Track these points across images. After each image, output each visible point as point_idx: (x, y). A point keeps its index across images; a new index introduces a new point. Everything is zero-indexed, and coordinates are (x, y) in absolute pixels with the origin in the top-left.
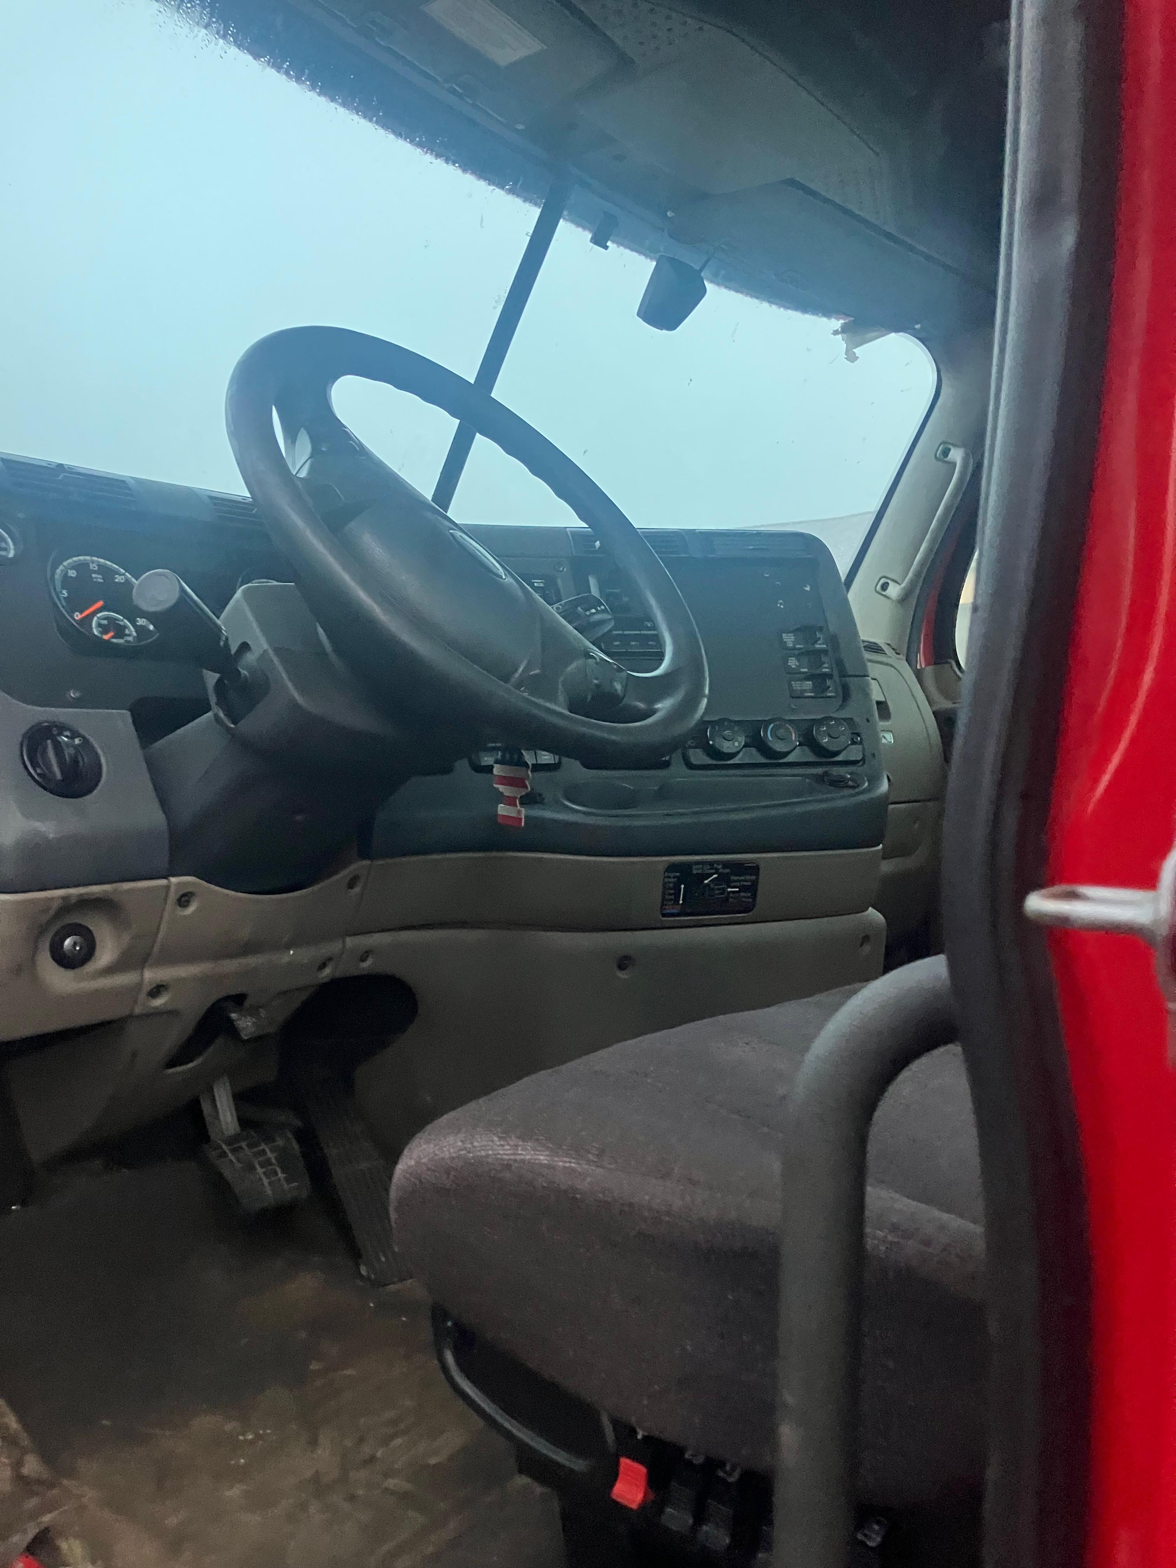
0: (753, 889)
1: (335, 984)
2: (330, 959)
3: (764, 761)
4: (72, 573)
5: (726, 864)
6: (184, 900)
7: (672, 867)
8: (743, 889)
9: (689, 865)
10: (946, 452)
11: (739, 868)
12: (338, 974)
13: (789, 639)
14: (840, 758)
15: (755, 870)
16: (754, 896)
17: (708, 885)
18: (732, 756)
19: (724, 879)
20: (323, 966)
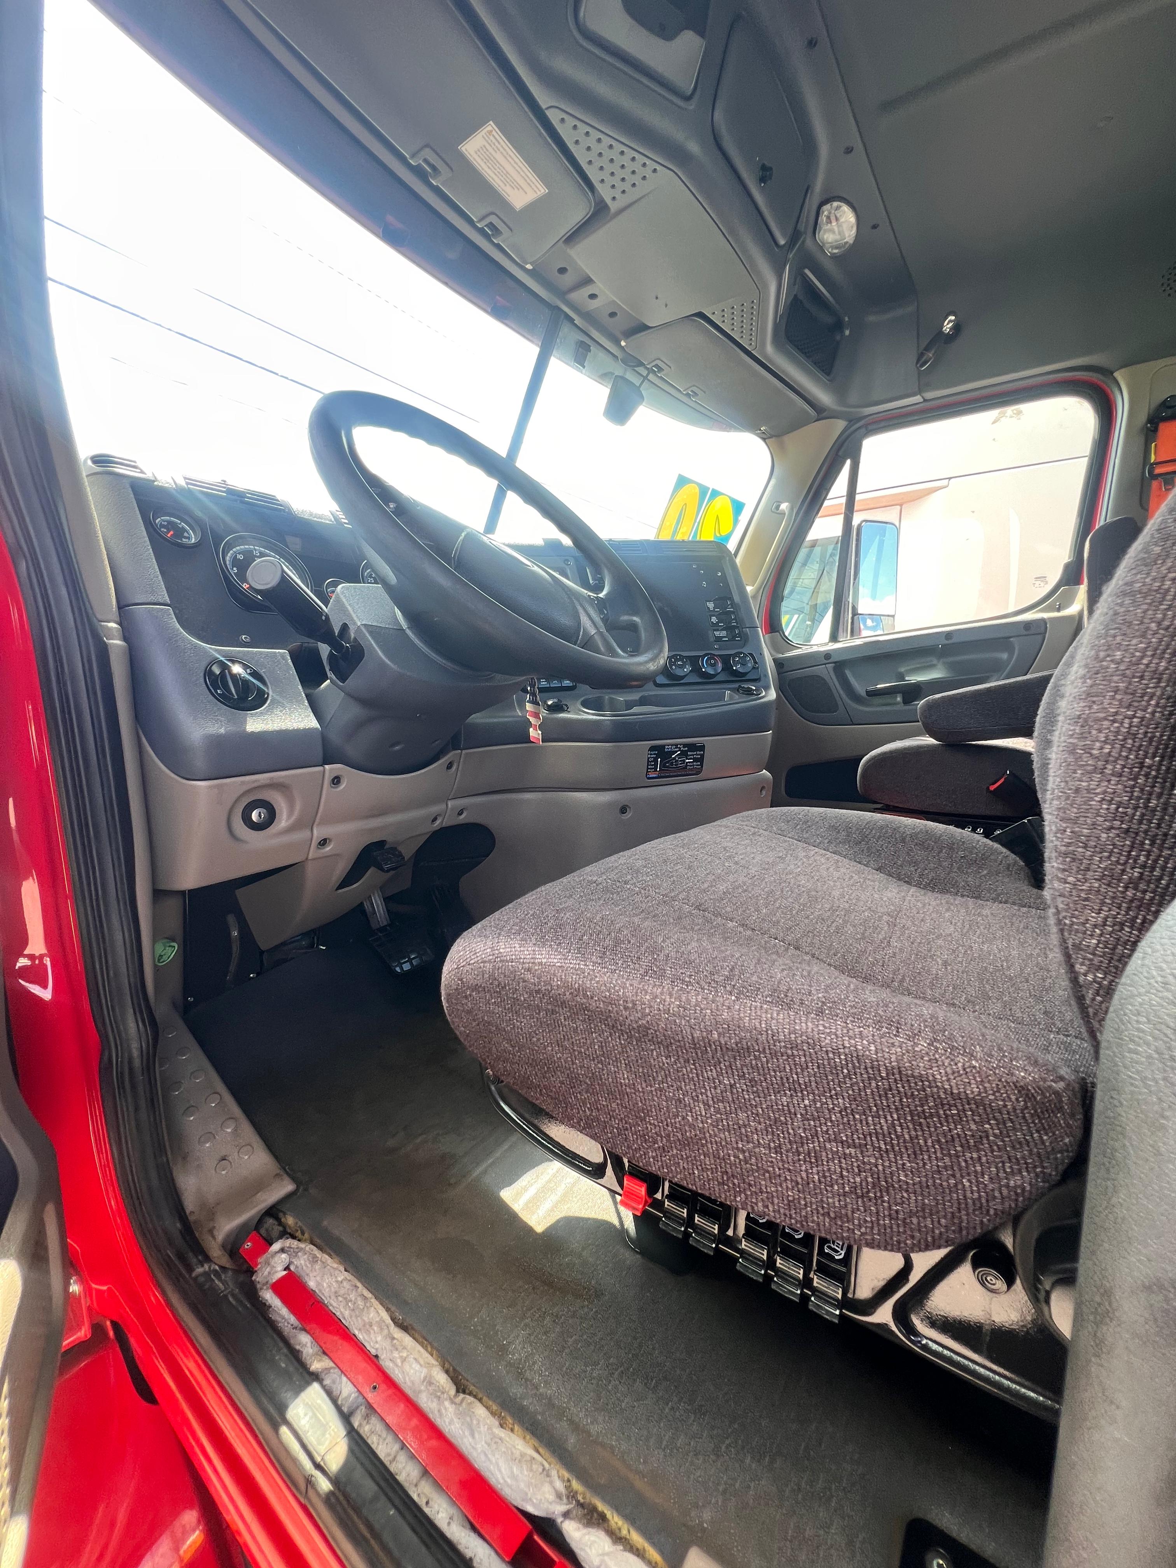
0: (701, 760)
1: (443, 831)
2: (439, 815)
3: (700, 680)
4: (240, 557)
5: (685, 745)
6: (336, 781)
7: (652, 748)
8: (695, 760)
9: (663, 746)
10: (778, 507)
11: (692, 747)
12: (444, 825)
13: (711, 605)
14: (747, 677)
15: (702, 748)
16: (702, 765)
17: (674, 758)
18: (683, 677)
19: (684, 754)
20: (435, 819)
